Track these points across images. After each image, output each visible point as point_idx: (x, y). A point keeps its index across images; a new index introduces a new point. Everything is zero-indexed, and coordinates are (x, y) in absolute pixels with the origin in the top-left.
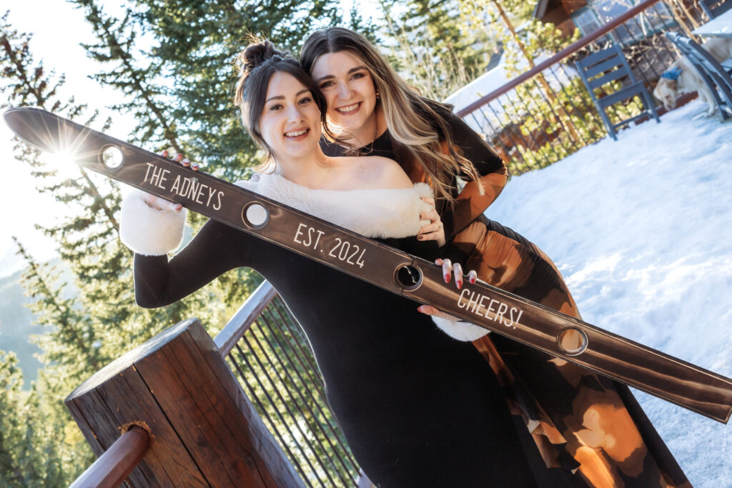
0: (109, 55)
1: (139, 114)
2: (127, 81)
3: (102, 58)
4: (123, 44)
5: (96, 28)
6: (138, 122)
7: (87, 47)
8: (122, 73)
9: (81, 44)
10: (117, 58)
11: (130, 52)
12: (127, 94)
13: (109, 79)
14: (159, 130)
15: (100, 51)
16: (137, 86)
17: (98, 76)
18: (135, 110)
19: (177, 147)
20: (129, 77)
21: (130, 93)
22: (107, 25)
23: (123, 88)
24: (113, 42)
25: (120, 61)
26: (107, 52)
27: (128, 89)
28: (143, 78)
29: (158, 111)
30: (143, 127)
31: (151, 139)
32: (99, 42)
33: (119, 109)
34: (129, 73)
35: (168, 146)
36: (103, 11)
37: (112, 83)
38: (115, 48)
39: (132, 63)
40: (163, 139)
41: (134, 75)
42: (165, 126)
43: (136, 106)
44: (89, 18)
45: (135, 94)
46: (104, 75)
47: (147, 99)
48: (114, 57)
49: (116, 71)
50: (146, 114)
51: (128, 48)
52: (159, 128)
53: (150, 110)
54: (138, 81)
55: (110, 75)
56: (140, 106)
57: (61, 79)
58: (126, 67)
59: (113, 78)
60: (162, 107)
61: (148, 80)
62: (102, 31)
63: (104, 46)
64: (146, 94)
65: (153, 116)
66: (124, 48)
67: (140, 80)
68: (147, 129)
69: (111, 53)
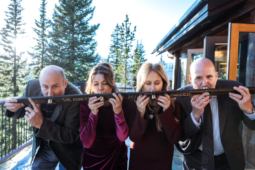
0: (40, 26)
1: (39, 43)
2: (41, 34)
3: (38, 26)
4: (45, 26)
5: (41, 19)
6: (37, 45)
7: (36, 21)
8: (41, 32)
9: (35, 20)
10: (42, 28)
11: (46, 29)
12: (39, 37)
13: (37, 31)
14: (41, 50)
15: (39, 24)
16: (42, 37)
17: (35, 29)
18: (38, 42)
19: (43, 56)
20: (42, 34)
21: (40, 37)
22: (44, 20)
23: (39, 35)
24: (43, 24)
25: (42, 29)
26: (40, 25)
27: (40, 36)
28: (45, 36)
29: (43, 45)
30: (37, 47)
31: (38, 50)
32: (40, 22)
33: (35, 39)
34: (42, 33)
35: (40, 54)
36: (46, 16)
37: (37, 33)
38: (43, 26)
39: (45, 31)
40: (41, 52)
41: (43, 34)
42: (43, 50)
43: (39, 41)
44: (41, 15)
45: (41, 38)
46: (36, 30)
47: (43, 41)
48: (41, 27)
49: (40, 31)
50: (41, 44)
51: (46, 28)
52: (41, 49)
53: (42, 44)
54: (43, 36)
55: (38, 30)
56: (40, 42)
57: (24, 24)
58: (43, 31)
59: (38, 32)
60: (45, 45)
61: (46, 38)
62: (42, 20)
63: (40, 24)
64: (43, 40)
65: (42, 46)
66: (45, 27)
67: (44, 36)
68: (38, 48)
69: (41, 26)
